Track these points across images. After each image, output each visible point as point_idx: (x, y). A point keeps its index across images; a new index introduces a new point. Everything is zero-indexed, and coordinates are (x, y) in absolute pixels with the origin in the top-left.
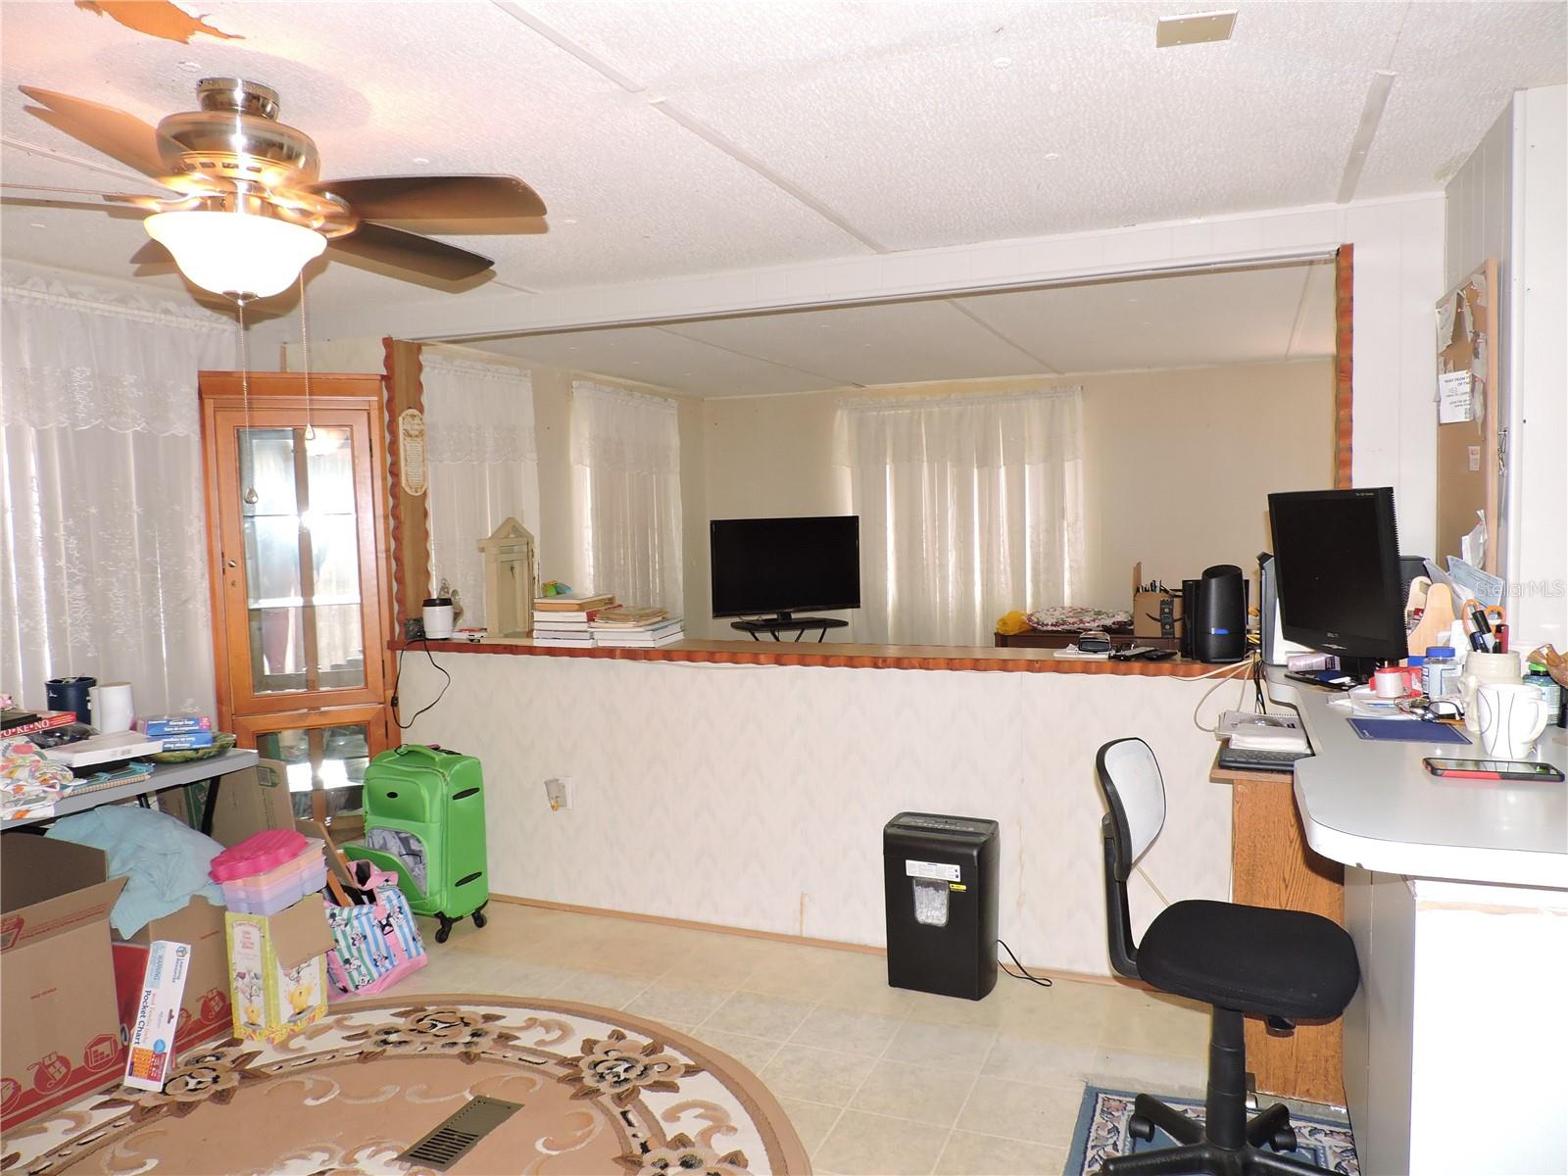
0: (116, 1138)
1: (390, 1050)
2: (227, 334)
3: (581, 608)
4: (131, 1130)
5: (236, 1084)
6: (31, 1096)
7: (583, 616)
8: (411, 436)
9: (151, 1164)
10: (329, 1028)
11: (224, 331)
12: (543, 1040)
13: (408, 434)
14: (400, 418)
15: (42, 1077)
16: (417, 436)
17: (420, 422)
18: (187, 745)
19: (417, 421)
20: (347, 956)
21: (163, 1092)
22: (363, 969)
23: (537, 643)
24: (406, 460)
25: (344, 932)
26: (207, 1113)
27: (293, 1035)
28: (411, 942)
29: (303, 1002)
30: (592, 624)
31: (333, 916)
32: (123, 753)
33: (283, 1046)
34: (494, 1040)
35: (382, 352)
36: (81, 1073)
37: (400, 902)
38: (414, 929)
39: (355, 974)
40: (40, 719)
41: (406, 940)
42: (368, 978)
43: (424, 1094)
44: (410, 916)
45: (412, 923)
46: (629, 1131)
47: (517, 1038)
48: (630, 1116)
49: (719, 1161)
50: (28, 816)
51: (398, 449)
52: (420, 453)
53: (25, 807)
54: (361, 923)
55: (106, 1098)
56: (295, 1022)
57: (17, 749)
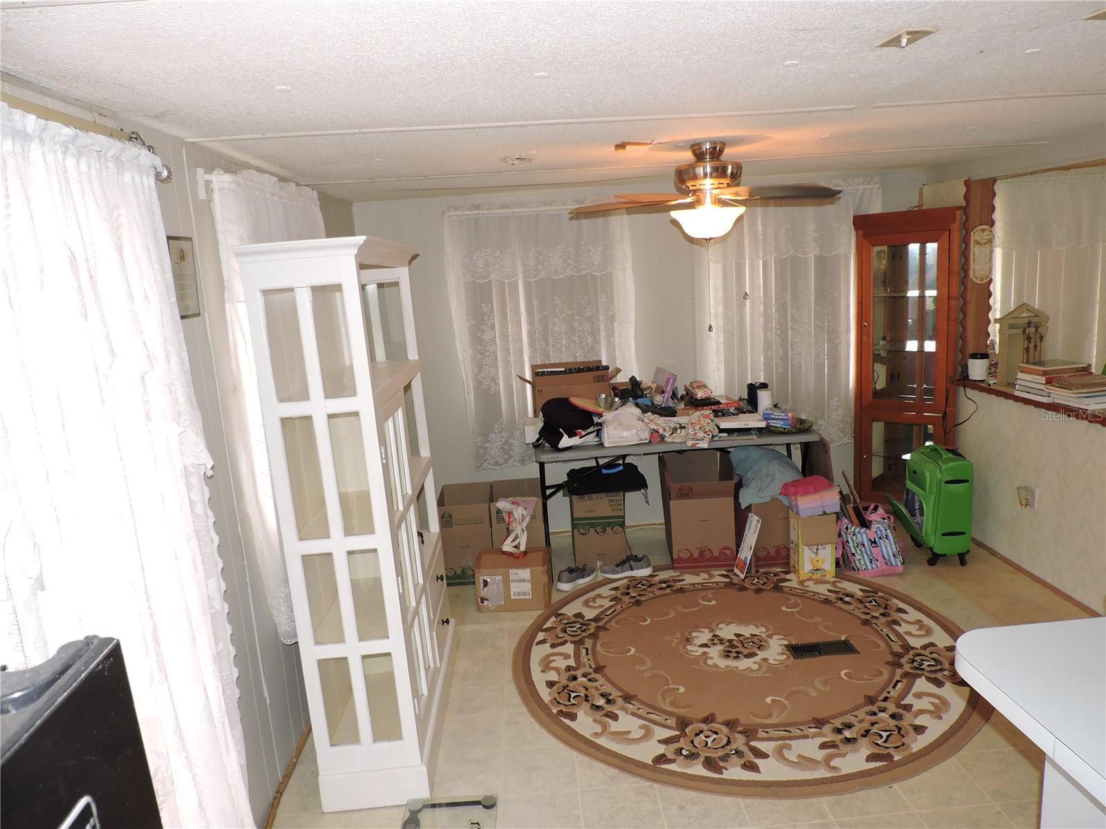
0: (713, 589)
1: (839, 604)
2: (875, 190)
3: (1045, 373)
4: (721, 588)
5: (769, 588)
6: (695, 560)
7: (1043, 380)
8: (980, 244)
9: (714, 603)
10: (828, 583)
11: (872, 189)
12: (910, 632)
13: (978, 243)
14: (972, 233)
15: (701, 553)
16: (986, 243)
17: (989, 233)
18: (780, 426)
19: (987, 233)
20: (854, 552)
21: (743, 580)
22: (862, 561)
23: (1017, 393)
24: (974, 260)
25: (852, 538)
26: (749, 594)
27: (810, 579)
28: (892, 558)
29: (819, 565)
30: (1048, 386)
31: (847, 528)
32: (745, 425)
33: (801, 583)
34: (888, 621)
35: (964, 189)
36: (716, 559)
37: (886, 532)
38: (895, 550)
39: (857, 562)
40: (721, 404)
41: (889, 556)
42: (864, 567)
43: (827, 628)
44: (892, 542)
45: (894, 547)
46: (890, 689)
47: (900, 625)
48: (899, 684)
49: (911, 725)
50: (697, 446)
51: (969, 254)
52: (988, 254)
53: (696, 442)
54: (862, 537)
55: (726, 573)
56: (813, 574)
57: (706, 417)
